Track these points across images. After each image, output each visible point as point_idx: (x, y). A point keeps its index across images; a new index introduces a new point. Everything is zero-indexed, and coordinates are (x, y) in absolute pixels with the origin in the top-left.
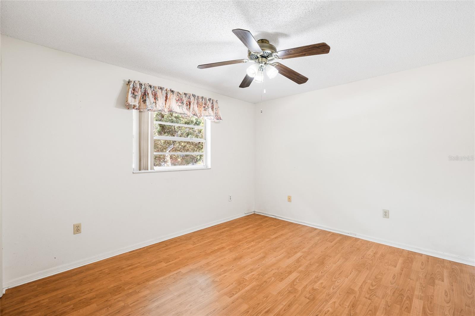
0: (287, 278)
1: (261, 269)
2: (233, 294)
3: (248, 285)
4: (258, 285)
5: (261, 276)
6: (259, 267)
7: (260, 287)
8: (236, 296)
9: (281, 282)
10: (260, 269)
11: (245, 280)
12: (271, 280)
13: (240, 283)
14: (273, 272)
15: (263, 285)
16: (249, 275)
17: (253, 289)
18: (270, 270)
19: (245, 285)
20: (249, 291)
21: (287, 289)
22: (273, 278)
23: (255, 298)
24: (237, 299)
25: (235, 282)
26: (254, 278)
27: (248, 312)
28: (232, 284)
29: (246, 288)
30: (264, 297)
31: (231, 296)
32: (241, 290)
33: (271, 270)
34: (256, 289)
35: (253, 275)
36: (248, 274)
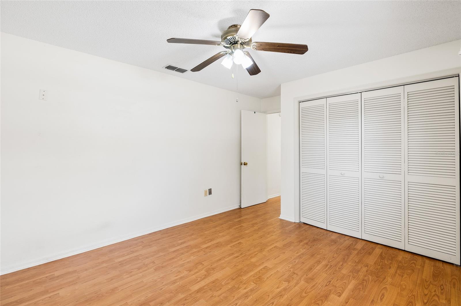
0: (207, 283)
1: (234, 296)
2: (264, 269)
3: (251, 276)
4: (241, 276)
5: (237, 286)
6: (237, 302)
7: (239, 274)
8: (261, 267)
9: (217, 279)
10: (236, 297)
11: (255, 281)
12: (225, 282)
13: (259, 279)
14: (220, 292)
15: (236, 276)
16: (250, 288)
17: (246, 272)
18: (223, 295)
19: (254, 277)
20: (251, 271)
21: (215, 271)
22: (223, 283)
23: (245, 265)
24: (260, 265)
25: (265, 280)
26: (245, 284)
27: (251, 257)
28: (267, 278)
29: (253, 273)
30: (238, 266)
31: (265, 267)
32: (258, 271)
33: (221, 296)
34: (244, 272)
35: (245, 289)
36: (252, 290)
